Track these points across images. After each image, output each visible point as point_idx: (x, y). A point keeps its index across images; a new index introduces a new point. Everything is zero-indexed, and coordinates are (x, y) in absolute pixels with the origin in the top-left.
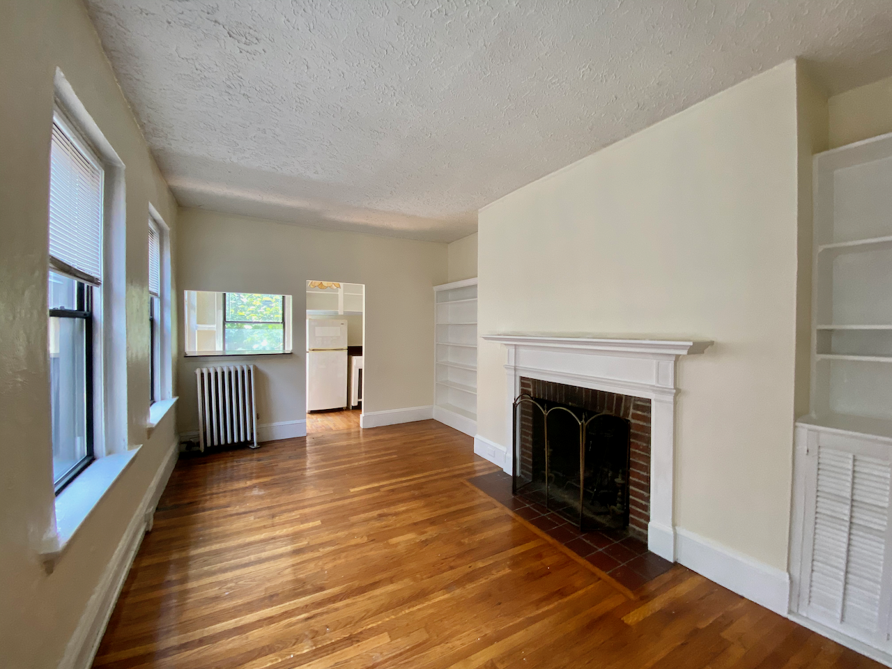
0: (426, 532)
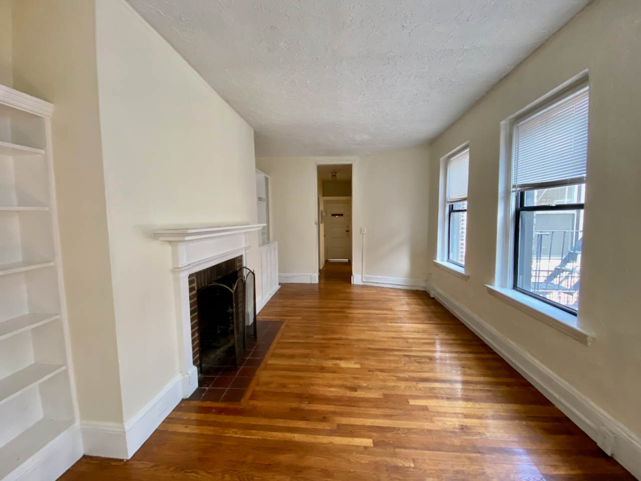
0: (333, 364)
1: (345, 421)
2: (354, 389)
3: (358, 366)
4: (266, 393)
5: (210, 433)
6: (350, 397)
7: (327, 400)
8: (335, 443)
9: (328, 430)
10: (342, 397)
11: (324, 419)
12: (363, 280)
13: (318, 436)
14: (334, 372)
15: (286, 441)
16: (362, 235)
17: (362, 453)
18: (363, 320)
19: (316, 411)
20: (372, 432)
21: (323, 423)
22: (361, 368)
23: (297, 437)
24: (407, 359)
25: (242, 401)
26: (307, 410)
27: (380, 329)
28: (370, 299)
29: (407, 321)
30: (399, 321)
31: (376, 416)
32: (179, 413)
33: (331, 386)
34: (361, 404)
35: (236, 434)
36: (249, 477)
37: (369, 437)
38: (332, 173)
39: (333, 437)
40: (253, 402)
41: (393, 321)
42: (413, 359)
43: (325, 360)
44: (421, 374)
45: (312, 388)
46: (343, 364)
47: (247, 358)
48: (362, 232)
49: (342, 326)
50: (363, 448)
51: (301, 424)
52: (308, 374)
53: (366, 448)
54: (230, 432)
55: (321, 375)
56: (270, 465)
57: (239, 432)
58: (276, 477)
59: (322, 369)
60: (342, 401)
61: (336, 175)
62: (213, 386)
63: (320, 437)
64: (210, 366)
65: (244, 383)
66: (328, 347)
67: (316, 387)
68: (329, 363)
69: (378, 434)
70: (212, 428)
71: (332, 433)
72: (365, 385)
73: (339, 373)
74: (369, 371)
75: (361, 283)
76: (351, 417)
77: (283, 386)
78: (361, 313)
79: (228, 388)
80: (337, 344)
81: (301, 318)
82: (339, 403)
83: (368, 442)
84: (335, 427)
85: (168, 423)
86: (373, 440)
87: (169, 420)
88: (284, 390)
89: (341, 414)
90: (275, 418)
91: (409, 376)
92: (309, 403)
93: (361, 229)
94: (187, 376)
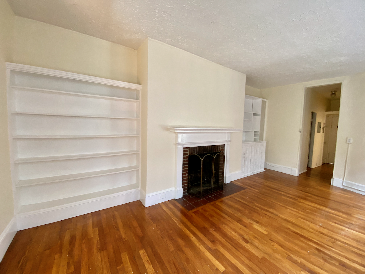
0: (250, 223)
1: (222, 250)
2: (247, 241)
3: (266, 233)
4: (202, 214)
5: (169, 215)
6: (239, 243)
7: (225, 235)
8: (205, 254)
9: (209, 247)
10: (234, 240)
11: (213, 242)
12: (344, 184)
13: (201, 245)
14: (245, 226)
15: (188, 236)
16: (347, 145)
17: (212, 269)
18: (308, 211)
19: (213, 236)
20: (231, 267)
21: (210, 243)
22: (266, 235)
23: (193, 239)
24: (316, 252)
25: (190, 211)
26: (210, 232)
27: (318, 222)
28: (336, 200)
29: (357, 229)
30: (347, 226)
31: (243, 263)
32: (169, 202)
33: (234, 230)
34: (241, 251)
35: (176, 221)
36: (164, 237)
37: (225, 267)
38: (331, 92)
39: (207, 252)
40: (193, 214)
41: (342, 224)
42: (322, 255)
43: (247, 218)
44: (316, 267)
45: (224, 225)
46: (256, 226)
47: (210, 196)
48: (348, 142)
49: (283, 206)
50: (216, 268)
51: (201, 236)
52: (229, 218)
53: (217, 269)
54: (175, 219)
55: (236, 223)
56: (173, 239)
57: (177, 221)
58: (171, 245)
59: (240, 221)
60: (232, 242)
61: (336, 93)
62: (187, 200)
63: (202, 246)
64: (194, 192)
65: (197, 205)
66: (257, 213)
67: (226, 226)
68: (247, 221)
69: (232, 270)
70: (172, 213)
71: (209, 249)
72: (257, 244)
73: (248, 228)
74: (270, 240)
75: (341, 187)
76: (228, 252)
77: (212, 216)
78: (311, 206)
79: (190, 204)
80: (266, 214)
81: (258, 191)
82: (229, 241)
83: (222, 268)
84: (214, 248)
85: (163, 204)
86: (225, 270)
87: (164, 203)
88: (210, 218)
89: (224, 246)
90: (194, 225)
91: (301, 262)
92: (214, 230)
93: (347, 139)
94: (177, 190)
